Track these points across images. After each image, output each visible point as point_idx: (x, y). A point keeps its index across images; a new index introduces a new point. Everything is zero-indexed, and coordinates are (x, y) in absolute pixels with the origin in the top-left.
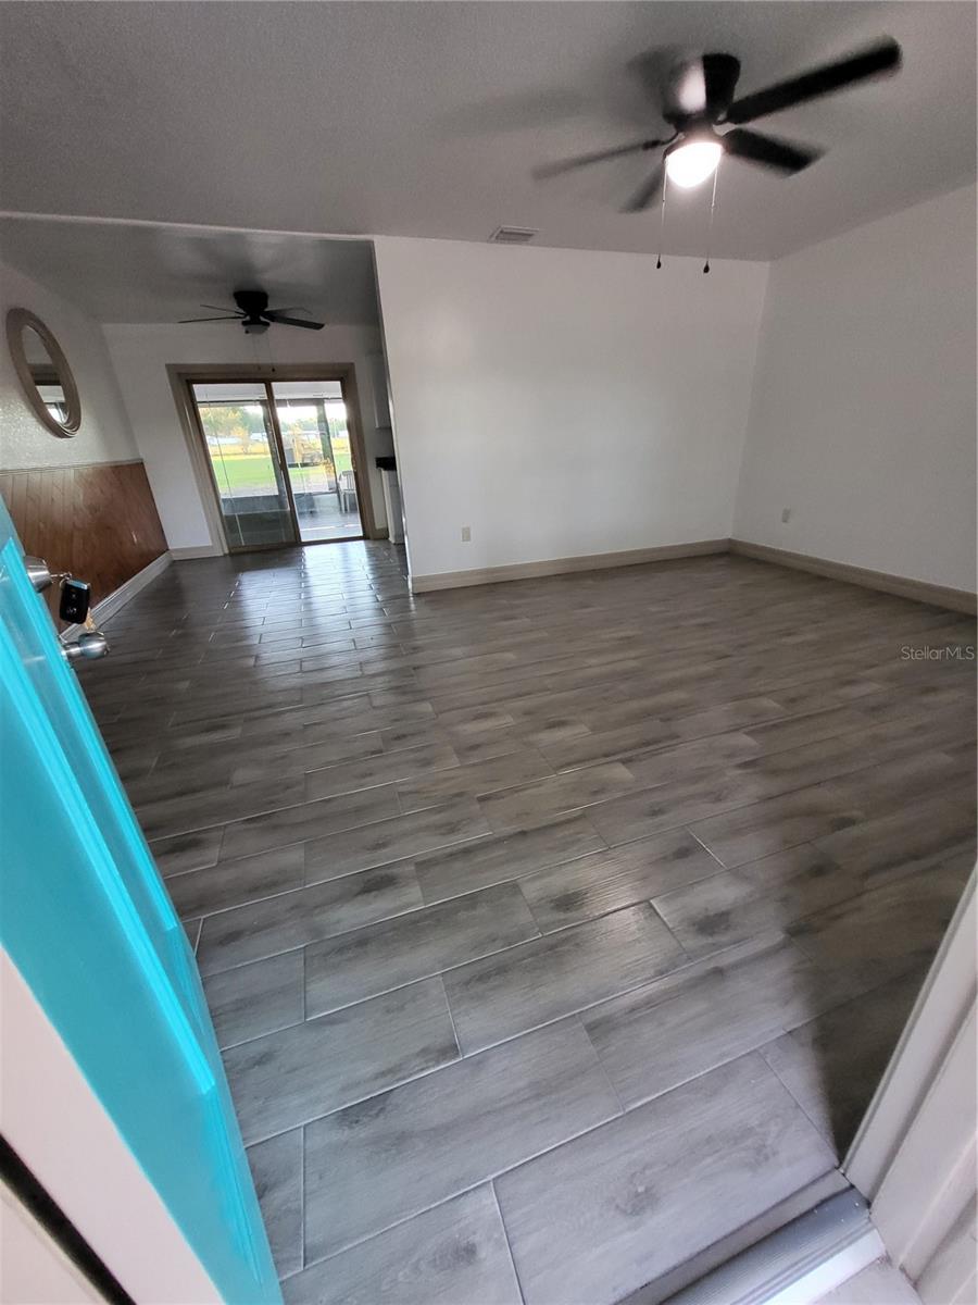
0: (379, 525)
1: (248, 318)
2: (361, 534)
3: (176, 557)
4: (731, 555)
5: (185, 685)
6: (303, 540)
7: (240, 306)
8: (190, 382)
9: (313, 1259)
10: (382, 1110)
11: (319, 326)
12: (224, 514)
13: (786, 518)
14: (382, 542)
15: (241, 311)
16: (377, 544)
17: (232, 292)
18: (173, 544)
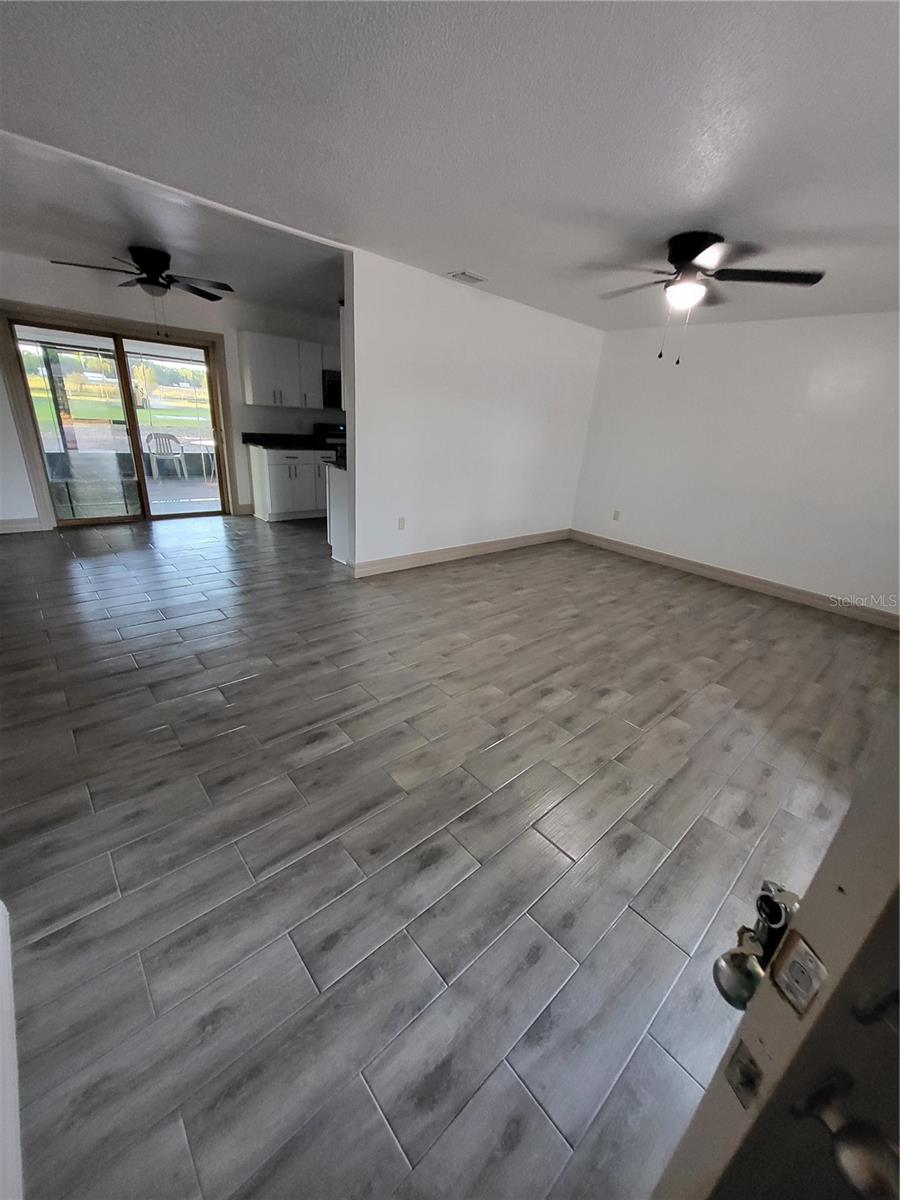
0: (243, 500)
1: (144, 275)
2: (220, 509)
4: (571, 543)
6: (153, 512)
8: (12, 322)
9: (575, 1141)
10: (552, 1023)
12: (50, 480)
13: (616, 517)
14: (246, 519)
16: (239, 520)
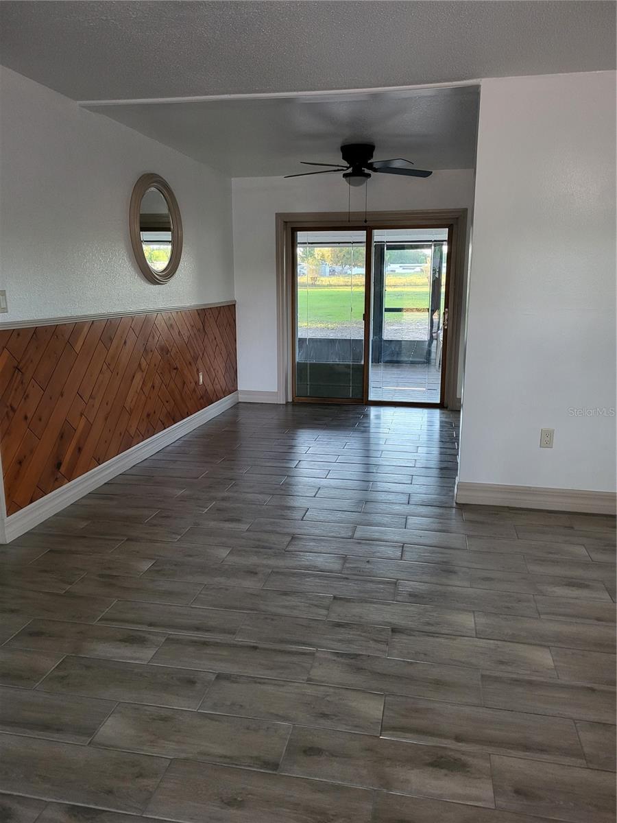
1: (350, 170)
2: (438, 401)
3: (242, 398)
5: (146, 566)
6: (371, 399)
7: (344, 158)
8: (294, 230)
11: (426, 174)
12: (297, 360)
15: (346, 164)
17: (339, 146)
18: (242, 385)
